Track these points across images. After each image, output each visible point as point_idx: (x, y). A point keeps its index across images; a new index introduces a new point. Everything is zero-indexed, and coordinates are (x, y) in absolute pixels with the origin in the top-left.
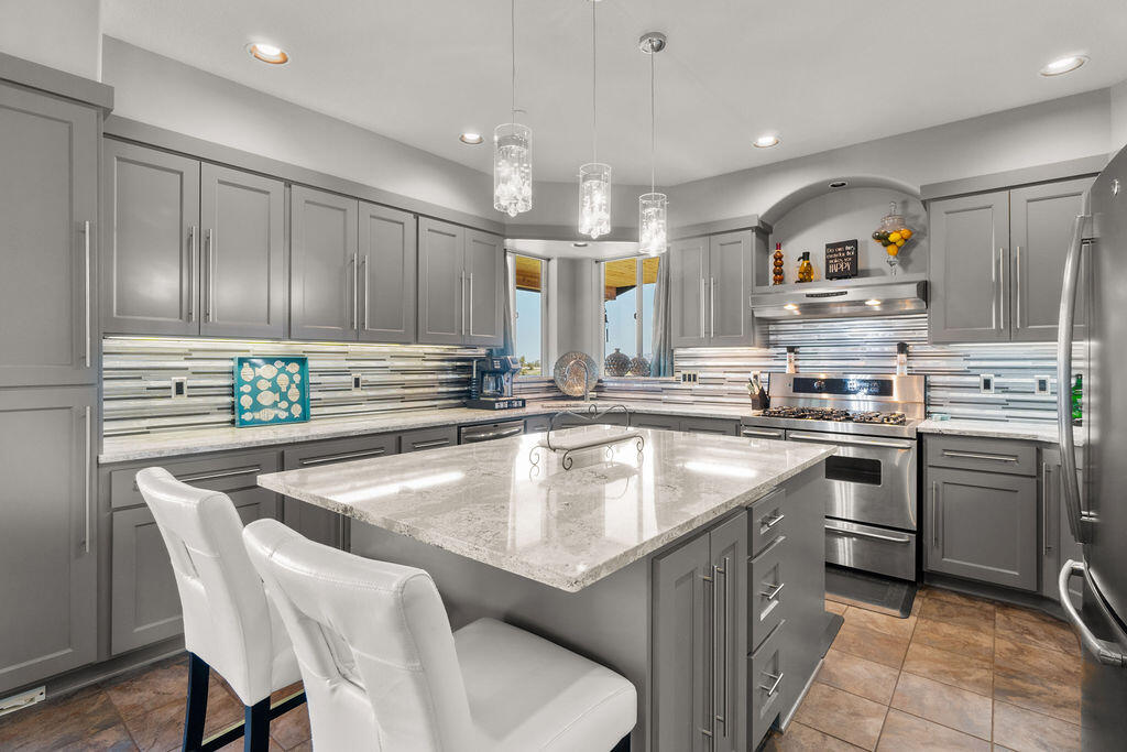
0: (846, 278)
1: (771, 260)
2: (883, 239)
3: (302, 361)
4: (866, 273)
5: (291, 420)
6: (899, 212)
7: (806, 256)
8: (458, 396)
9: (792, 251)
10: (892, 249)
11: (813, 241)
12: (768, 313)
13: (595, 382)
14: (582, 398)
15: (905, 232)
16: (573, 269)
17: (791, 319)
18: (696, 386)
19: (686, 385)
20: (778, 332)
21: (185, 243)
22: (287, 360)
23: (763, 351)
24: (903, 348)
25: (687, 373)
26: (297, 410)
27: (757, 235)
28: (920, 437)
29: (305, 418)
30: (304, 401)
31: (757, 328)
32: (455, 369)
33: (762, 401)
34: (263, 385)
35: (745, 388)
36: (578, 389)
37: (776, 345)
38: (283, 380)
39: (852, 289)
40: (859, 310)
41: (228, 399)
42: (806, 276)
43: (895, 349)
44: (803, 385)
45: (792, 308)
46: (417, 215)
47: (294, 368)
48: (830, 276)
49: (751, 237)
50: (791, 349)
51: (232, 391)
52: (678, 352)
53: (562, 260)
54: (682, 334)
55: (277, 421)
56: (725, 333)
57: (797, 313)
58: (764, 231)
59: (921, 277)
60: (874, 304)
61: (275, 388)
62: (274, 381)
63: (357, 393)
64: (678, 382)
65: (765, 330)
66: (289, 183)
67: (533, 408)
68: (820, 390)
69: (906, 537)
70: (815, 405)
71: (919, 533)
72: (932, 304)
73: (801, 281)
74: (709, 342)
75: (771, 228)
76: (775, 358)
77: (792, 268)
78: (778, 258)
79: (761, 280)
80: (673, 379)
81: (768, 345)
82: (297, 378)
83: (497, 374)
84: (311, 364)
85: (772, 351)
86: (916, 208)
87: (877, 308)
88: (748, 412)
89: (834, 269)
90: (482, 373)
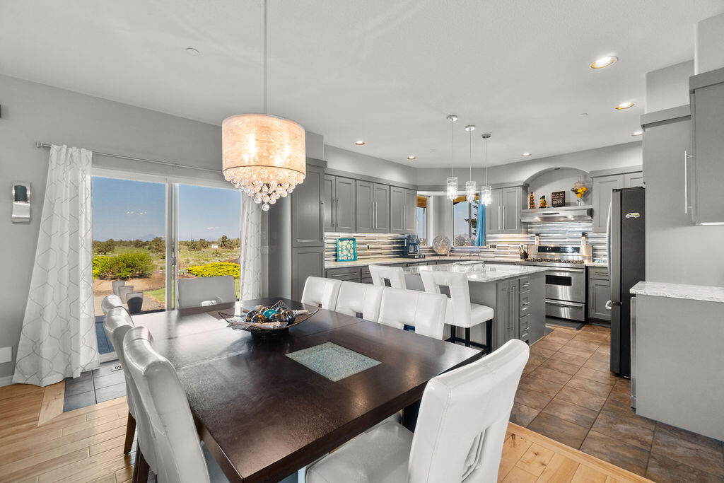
0: (560, 206)
1: (529, 199)
2: (576, 191)
3: (354, 240)
4: (569, 205)
5: (351, 260)
6: (583, 180)
7: (543, 197)
8: (398, 253)
9: (538, 195)
10: (579, 195)
11: (546, 191)
12: (527, 220)
13: (450, 249)
14: (446, 255)
15: (584, 189)
16: (439, 200)
17: (537, 223)
18: (495, 250)
19: (492, 249)
20: (532, 228)
21: (332, 201)
22: (350, 239)
23: (526, 235)
24: (584, 234)
25: (491, 244)
26: (353, 257)
27: (523, 189)
28: (587, 268)
29: (355, 259)
30: (354, 254)
31: (523, 226)
32: (397, 243)
33: (525, 256)
34: (344, 248)
35: (518, 251)
36: (443, 252)
37: (531, 233)
38: (349, 247)
39: (562, 212)
40: (566, 219)
41: (334, 252)
42: (543, 206)
43: (581, 235)
44: (542, 249)
45: (537, 219)
46: (390, 186)
47: (351, 242)
48: (553, 206)
49: (520, 189)
50: (537, 235)
51: (336, 250)
52: (488, 236)
53: (435, 197)
54: (490, 229)
55: (348, 260)
56: (509, 228)
57: (540, 220)
58: (526, 187)
59: (590, 207)
60: (571, 217)
61: (347, 249)
62: (346, 246)
63: (368, 251)
64: (488, 248)
65: (526, 227)
66: (356, 180)
67: (428, 258)
68: (549, 251)
69: (581, 305)
70: (548, 257)
71: (586, 304)
72: (594, 218)
73: (542, 207)
74: (503, 232)
75: (529, 185)
76: (531, 238)
77: (538, 202)
78: (532, 198)
79: (525, 207)
80: (486, 247)
81: (527, 233)
82: (352, 246)
83: (414, 245)
84: (357, 240)
85: (529, 235)
86: (589, 179)
87: (573, 219)
88: (519, 260)
89: (555, 203)
90: (409, 244)
